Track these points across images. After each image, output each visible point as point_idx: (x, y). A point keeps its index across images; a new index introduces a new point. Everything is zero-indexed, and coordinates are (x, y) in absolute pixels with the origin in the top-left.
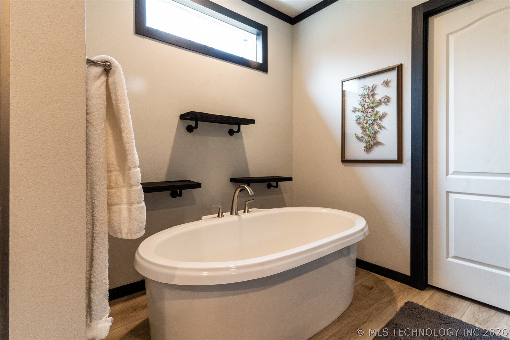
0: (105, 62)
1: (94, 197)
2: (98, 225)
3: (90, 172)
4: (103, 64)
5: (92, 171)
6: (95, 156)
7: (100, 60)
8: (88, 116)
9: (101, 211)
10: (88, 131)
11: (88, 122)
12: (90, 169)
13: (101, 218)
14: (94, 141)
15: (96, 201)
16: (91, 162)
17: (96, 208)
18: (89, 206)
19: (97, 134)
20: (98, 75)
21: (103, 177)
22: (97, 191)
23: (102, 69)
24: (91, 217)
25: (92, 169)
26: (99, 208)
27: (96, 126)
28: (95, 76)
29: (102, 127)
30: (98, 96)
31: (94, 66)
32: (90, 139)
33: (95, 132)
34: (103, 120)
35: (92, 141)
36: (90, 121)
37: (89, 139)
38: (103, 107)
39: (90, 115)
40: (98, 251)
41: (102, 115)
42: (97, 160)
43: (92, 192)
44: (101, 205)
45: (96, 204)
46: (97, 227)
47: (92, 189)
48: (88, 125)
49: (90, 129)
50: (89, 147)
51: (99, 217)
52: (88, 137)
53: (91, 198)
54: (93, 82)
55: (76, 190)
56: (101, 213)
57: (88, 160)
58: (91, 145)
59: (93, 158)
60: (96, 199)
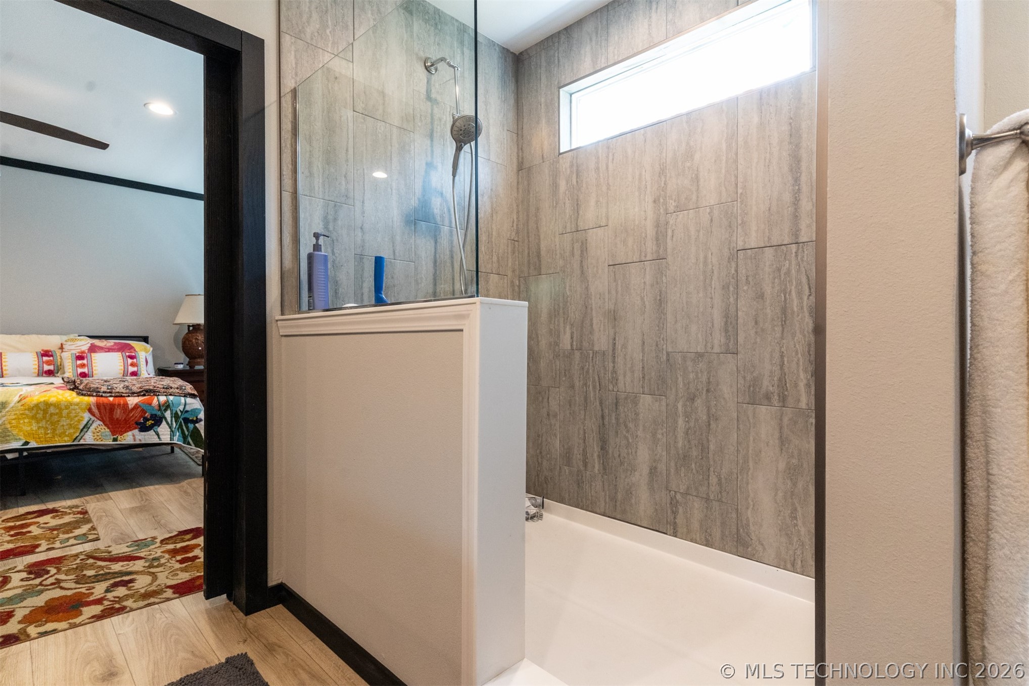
0: (1020, 128)
1: (989, 432)
2: (998, 494)
3: (980, 376)
4: (1016, 134)
5: (985, 374)
6: (991, 343)
7: (1008, 128)
8: (976, 257)
9: (1007, 467)
10: (976, 290)
11: (976, 271)
12: (980, 370)
13: (1006, 482)
14: (989, 310)
15: (993, 441)
16: (981, 355)
17: (995, 457)
18: (978, 448)
19: (995, 295)
20: (1001, 163)
21: (1012, 391)
22: (995, 420)
23: (1014, 146)
24: (985, 474)
25: (985, 372)
26: (1001, 457)
27: (995, 276)
28: (993, 169)
29: (1010, 278)
30: (1001, 209)
31: (991, 147)
32: (980, 306)
33: (992, 291)
34: (1016, 261)
35: (985, 310)
36: (979, 268)
37: (978, 307)
38: (1014, 232)
39: (979, 254)
40: (1001, 553)
41: (1010, 250)
42: (997, 351)
43: (984, 420)
44: (1006, 451)
45: (994, 448)
46: (996, 499)
47: (984, 413)
48: (976, 276)
49: (979, 285)
50: (977, 323)
51: (1000, 477)
52: (976, 303)
53: (982, 433)
54: (989, 182)
55: (932, 410)
56: (1008, 471)
57: (975, 351)
58: (981, 318)
59: (987, 347)
60: (993, 436)
